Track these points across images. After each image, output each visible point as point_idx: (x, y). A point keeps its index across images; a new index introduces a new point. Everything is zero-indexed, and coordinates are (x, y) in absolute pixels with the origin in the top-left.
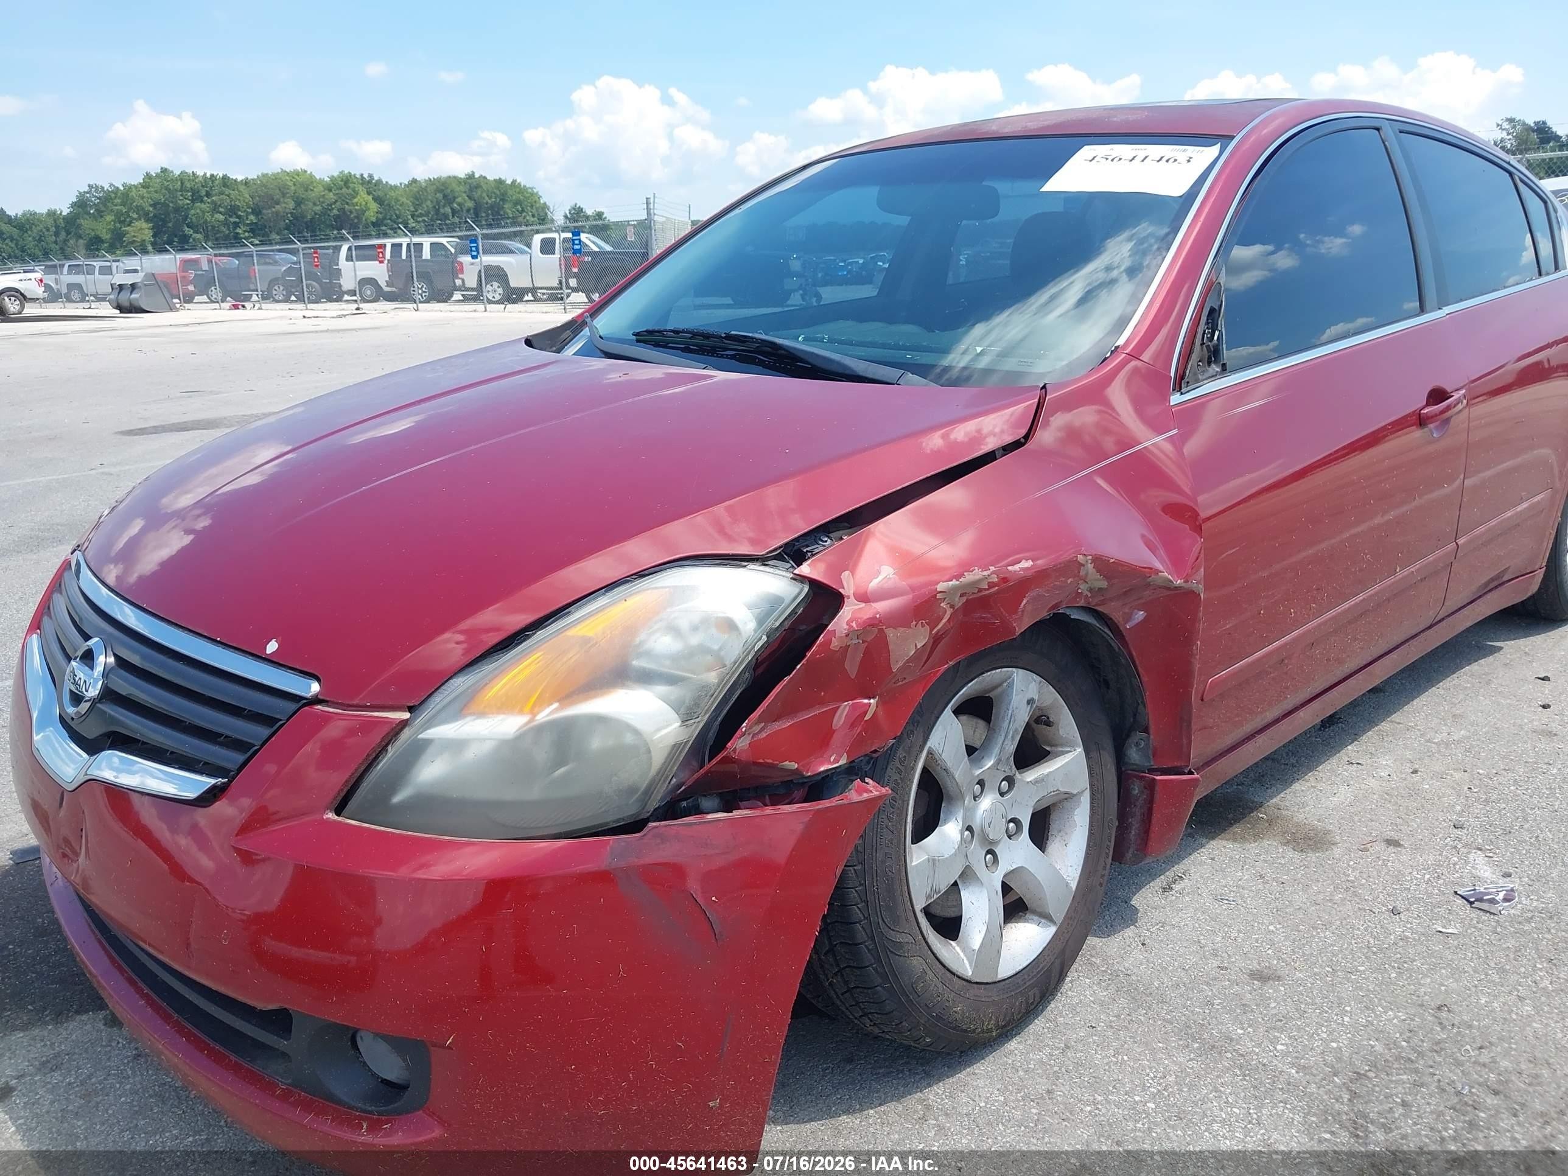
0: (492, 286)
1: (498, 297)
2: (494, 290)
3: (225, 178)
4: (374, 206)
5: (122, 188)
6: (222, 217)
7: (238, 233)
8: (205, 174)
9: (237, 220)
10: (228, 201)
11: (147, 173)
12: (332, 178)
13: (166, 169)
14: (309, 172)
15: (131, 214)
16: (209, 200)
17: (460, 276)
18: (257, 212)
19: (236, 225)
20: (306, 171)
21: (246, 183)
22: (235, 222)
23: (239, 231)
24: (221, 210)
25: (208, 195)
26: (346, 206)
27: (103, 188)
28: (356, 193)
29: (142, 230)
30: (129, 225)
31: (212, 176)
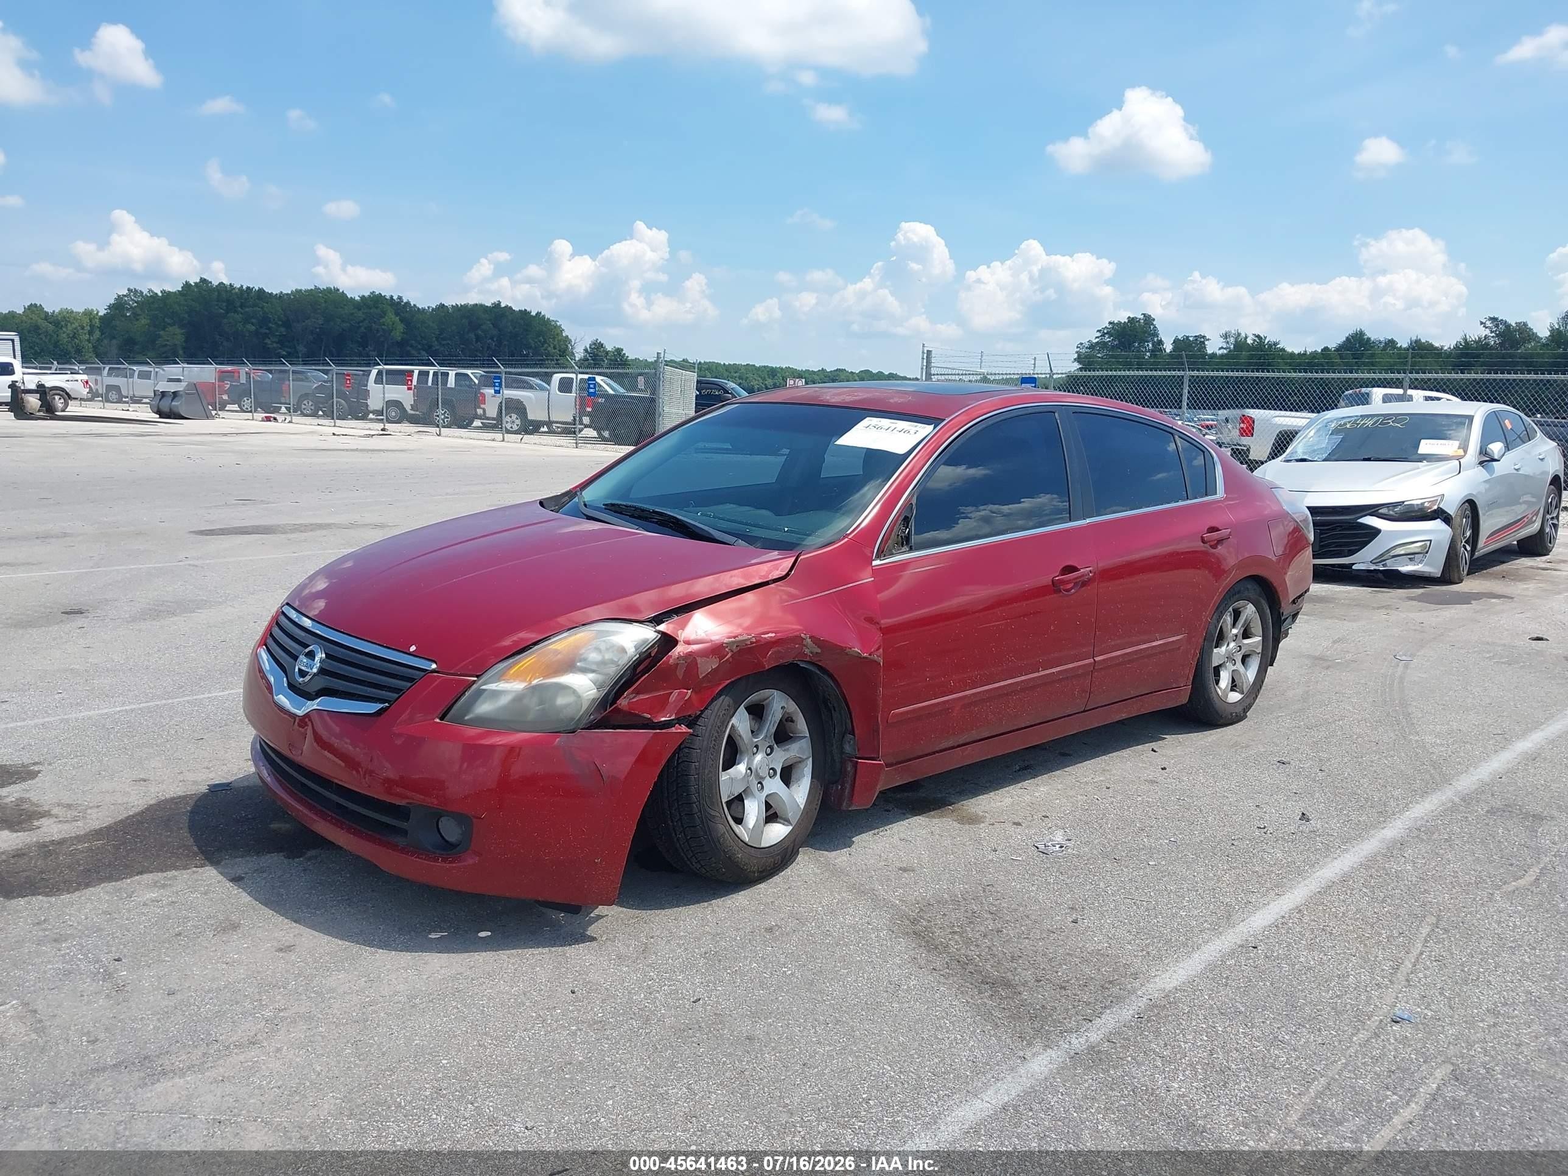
0: (511, 417)
1: (515, 428)
2: (512, 421)
3: (261, 291)
4: (401, 327)
5: (160, 294)
6: (253, 328)
7: (266, 344)
8: (242, 286)
9: (267, 331)
10: (261, 313)
11: (186, 282)
12: (363, 298)
13: (205, 280)
14: (341, 291)
15: (166, 320)
16: (243, 311)
17: (482, 406)
18: (287, 324)
19: (266, 336)
20: (338, 290)
21: (281, 297)
22: (266, 333)
23: (268, 341)
24: (254, 321)
25: (241, 306)
26: (374, 325)
27: (141, 293)
28: (384, 314)
29: (175, 335)
30: (164, 329)
31: (248, 288)
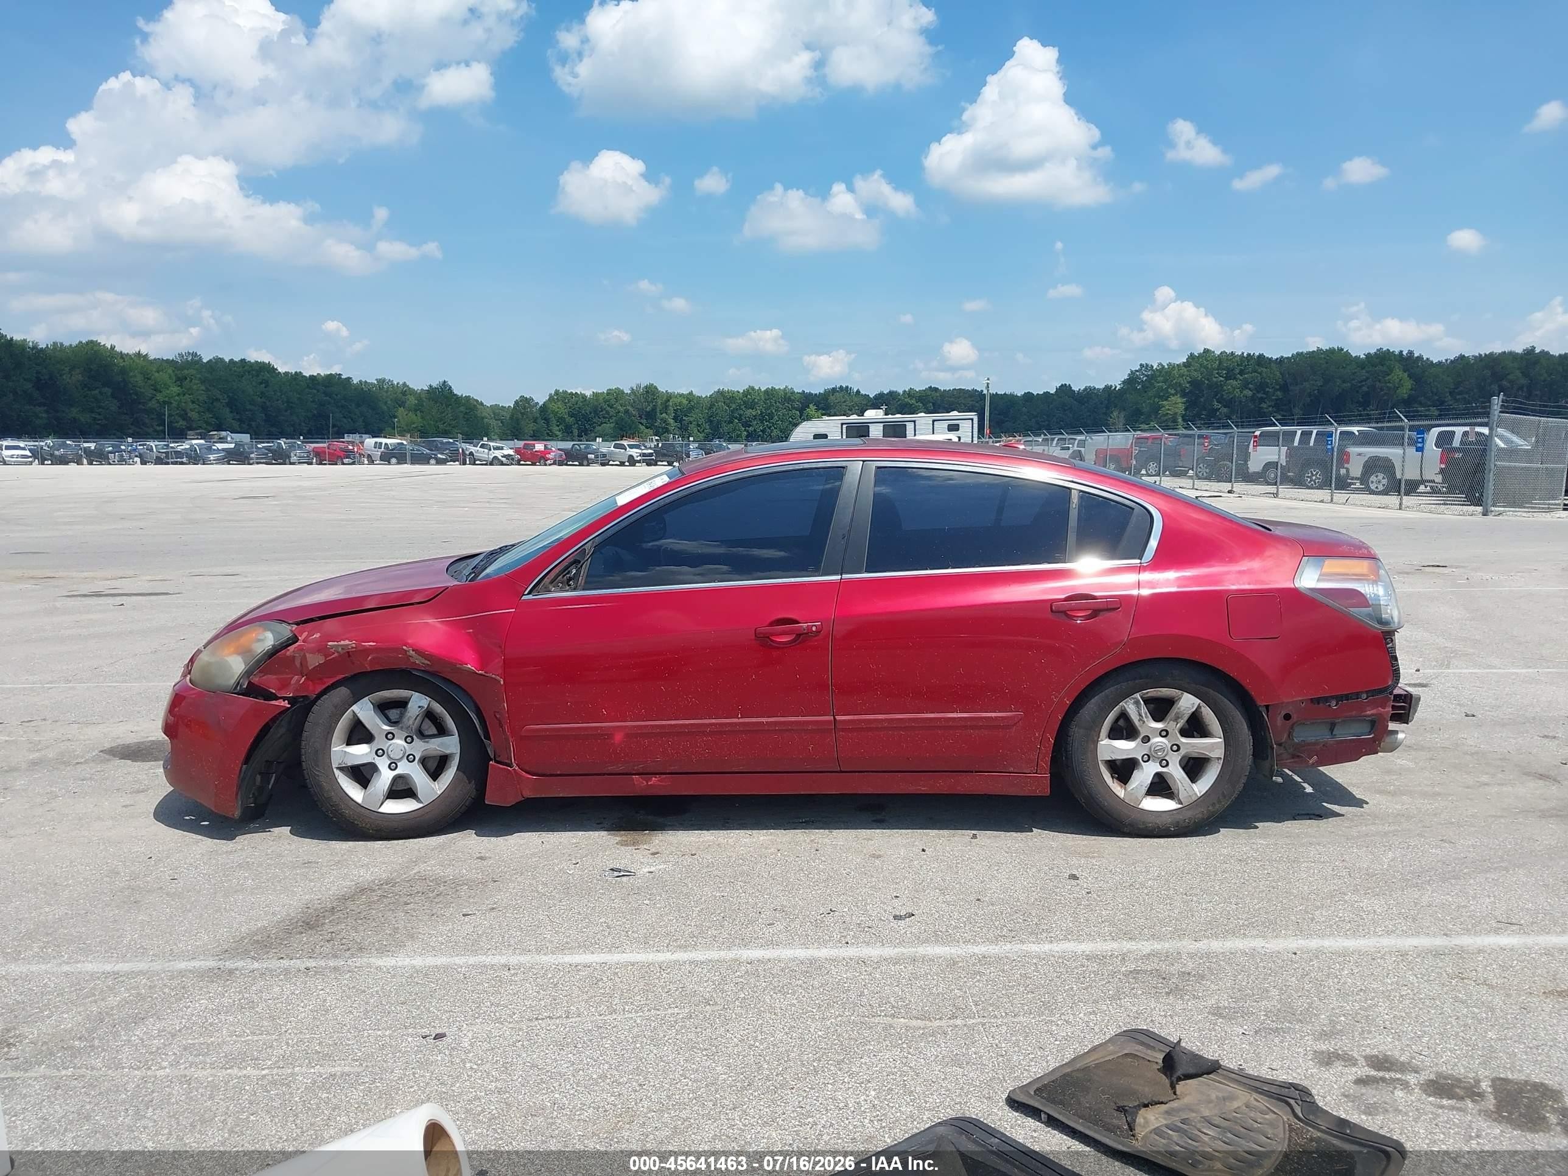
3: (1261, 356)
4: (1408, 384)
5: (1166, 367)
6: (1250, 393)
7: (1262, 408)
8: (1243, 353)
9: (1264, 396)
10: (1259, 378)
11: (1191, 354)
12: (1368, 355)
13: (1208, 350)
14: (1345, 350)
15: (1169, 390)
16: (1241, 378)
17: (1346, 466)
18: (1284, 388)
19: (1262, 400)
20: (1342, 350)
21: (1281, 361)
22: (1262, 397)
23: (1264, 405)
24: (1250, 386)
25: (1241, 373)
26: (1378, 383)
27: (1152, 367)
28: (1391, 370)
29: (1176, 404)
30: (1166, 400)
31: (1249, 355)
